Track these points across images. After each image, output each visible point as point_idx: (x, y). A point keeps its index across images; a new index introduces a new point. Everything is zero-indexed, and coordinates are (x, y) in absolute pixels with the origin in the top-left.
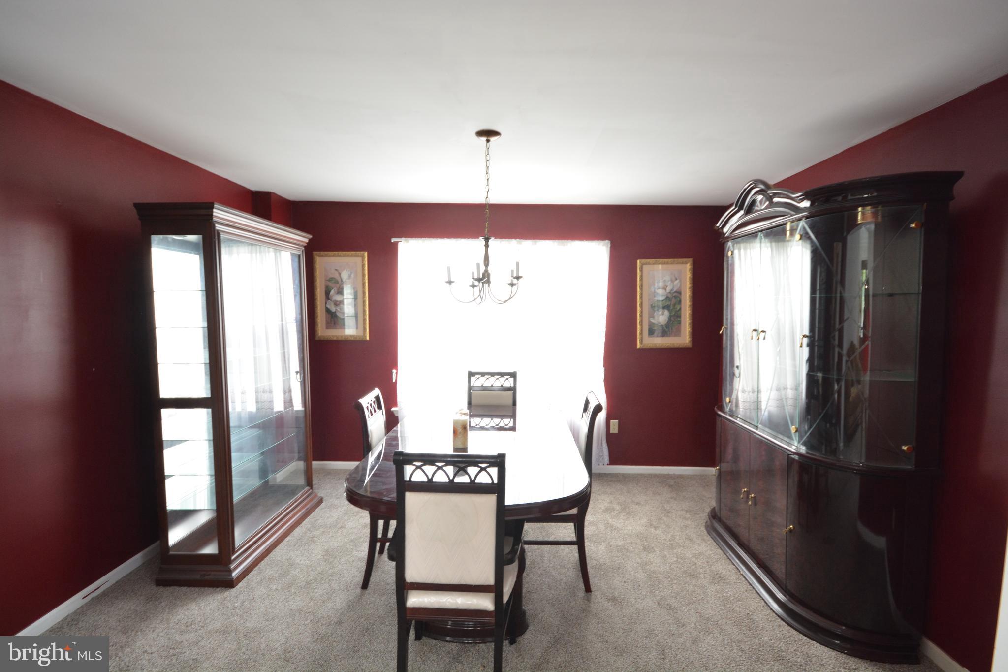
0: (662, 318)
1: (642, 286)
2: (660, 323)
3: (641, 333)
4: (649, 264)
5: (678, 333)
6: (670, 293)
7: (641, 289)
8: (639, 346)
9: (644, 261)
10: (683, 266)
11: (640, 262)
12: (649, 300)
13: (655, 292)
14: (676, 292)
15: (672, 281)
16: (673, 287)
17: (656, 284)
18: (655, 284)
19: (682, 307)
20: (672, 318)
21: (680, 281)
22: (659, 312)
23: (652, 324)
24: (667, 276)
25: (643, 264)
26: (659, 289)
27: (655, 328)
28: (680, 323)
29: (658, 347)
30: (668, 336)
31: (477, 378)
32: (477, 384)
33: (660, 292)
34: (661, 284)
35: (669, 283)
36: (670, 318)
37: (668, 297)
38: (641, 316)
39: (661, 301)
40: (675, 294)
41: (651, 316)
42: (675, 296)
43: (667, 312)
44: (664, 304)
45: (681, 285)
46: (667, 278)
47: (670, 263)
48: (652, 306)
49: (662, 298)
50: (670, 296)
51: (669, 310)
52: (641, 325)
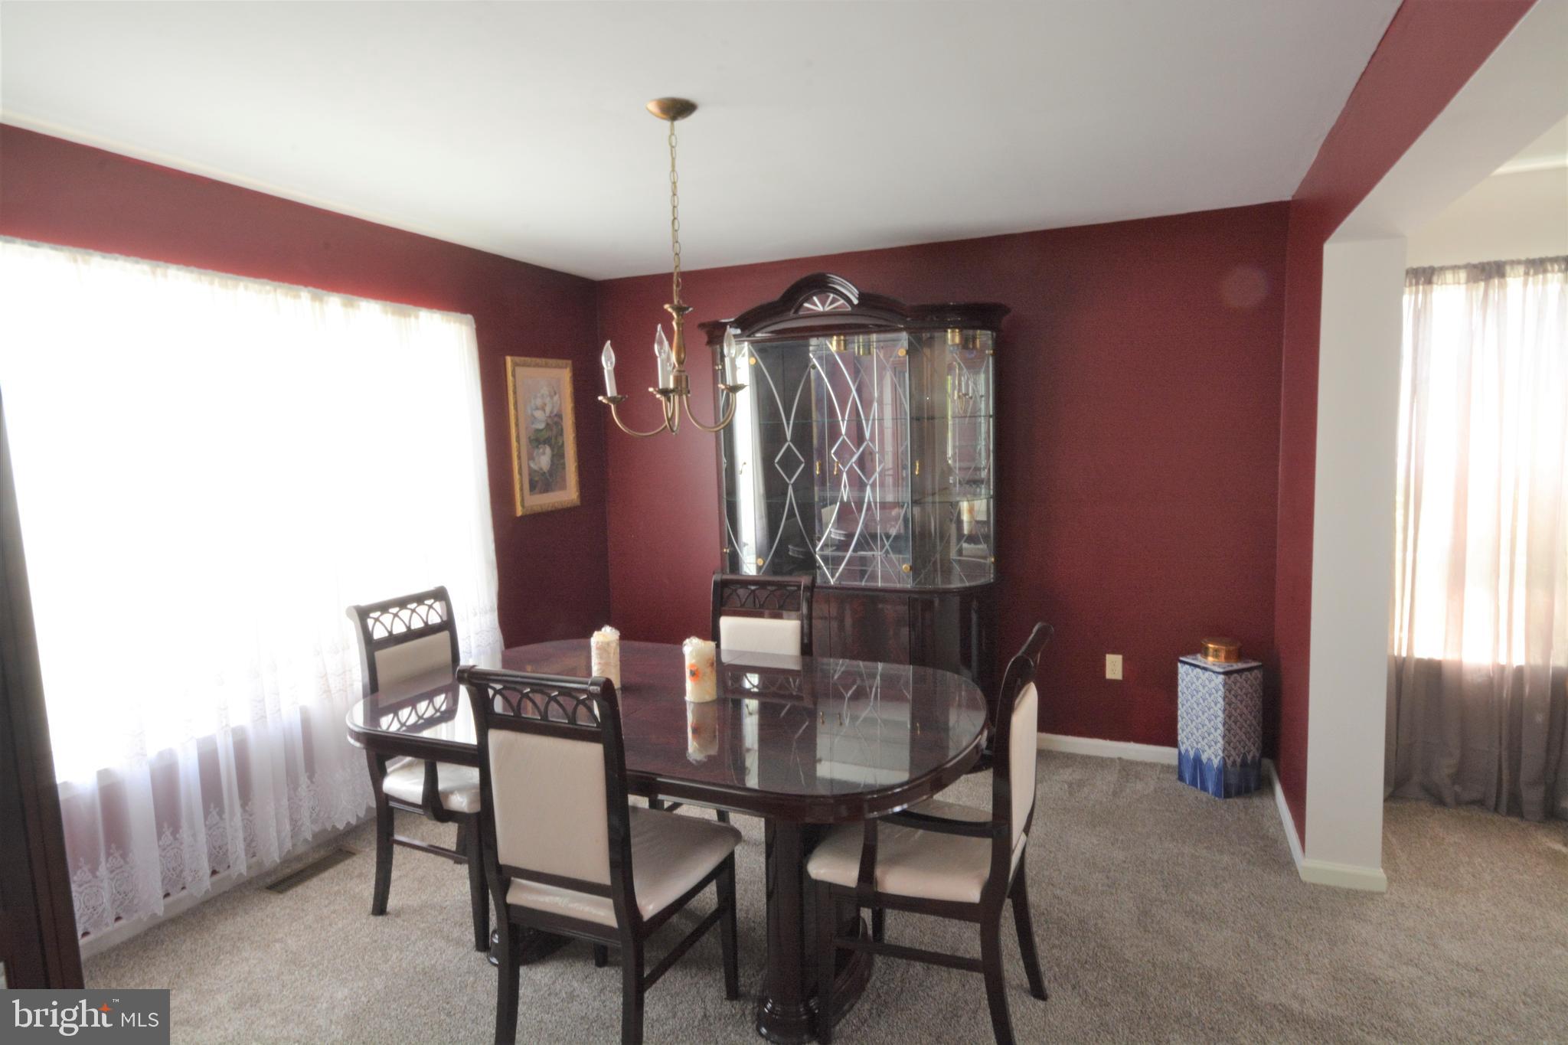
0: (544, 460)
1: (516, 403)
2: (541, 469)
3: (522, 489)
4: (524, 365)
5: (563, 487)
6: (550, 417)
7: (516, 409)
8: (519, 512)
9: (518, 359)
10: (563, 371)
11: (512, 361)
12: (527, 428)
13: (533, 416)
14: (556, 415)
15: (551, 397)
16: (553, 407)
17: (533, 402)
18: (531, 402)
19: (565, 440)
20: (555, 460)
21: (560, 397)
22: (539, 449)
23: (532, 472)
24: (545, 388)
25: (515, 365)
26: (537, 409)
27: (536, 479)
28: (564, 468)
29: (544, 510)
30: (552, 490)
31: (377, 620)
32: (379, 633)
33: (539, 414)
34: (539, 402)
35: (548, 400)
36: (552, 461)
37: (548, 424)
38: (519, 458)
39: (541, 430)
40: (556, 419)
41: (531, 458)
42: (555, 422)
43: (548, 450)
44: (545, 435)
45: (561, 404)
46: (545, 391)
47: (547, 366)
48: (530, 441)
49: (541, 426)
50: (550, 421)
51: (550, 446)
52: (520, 473)
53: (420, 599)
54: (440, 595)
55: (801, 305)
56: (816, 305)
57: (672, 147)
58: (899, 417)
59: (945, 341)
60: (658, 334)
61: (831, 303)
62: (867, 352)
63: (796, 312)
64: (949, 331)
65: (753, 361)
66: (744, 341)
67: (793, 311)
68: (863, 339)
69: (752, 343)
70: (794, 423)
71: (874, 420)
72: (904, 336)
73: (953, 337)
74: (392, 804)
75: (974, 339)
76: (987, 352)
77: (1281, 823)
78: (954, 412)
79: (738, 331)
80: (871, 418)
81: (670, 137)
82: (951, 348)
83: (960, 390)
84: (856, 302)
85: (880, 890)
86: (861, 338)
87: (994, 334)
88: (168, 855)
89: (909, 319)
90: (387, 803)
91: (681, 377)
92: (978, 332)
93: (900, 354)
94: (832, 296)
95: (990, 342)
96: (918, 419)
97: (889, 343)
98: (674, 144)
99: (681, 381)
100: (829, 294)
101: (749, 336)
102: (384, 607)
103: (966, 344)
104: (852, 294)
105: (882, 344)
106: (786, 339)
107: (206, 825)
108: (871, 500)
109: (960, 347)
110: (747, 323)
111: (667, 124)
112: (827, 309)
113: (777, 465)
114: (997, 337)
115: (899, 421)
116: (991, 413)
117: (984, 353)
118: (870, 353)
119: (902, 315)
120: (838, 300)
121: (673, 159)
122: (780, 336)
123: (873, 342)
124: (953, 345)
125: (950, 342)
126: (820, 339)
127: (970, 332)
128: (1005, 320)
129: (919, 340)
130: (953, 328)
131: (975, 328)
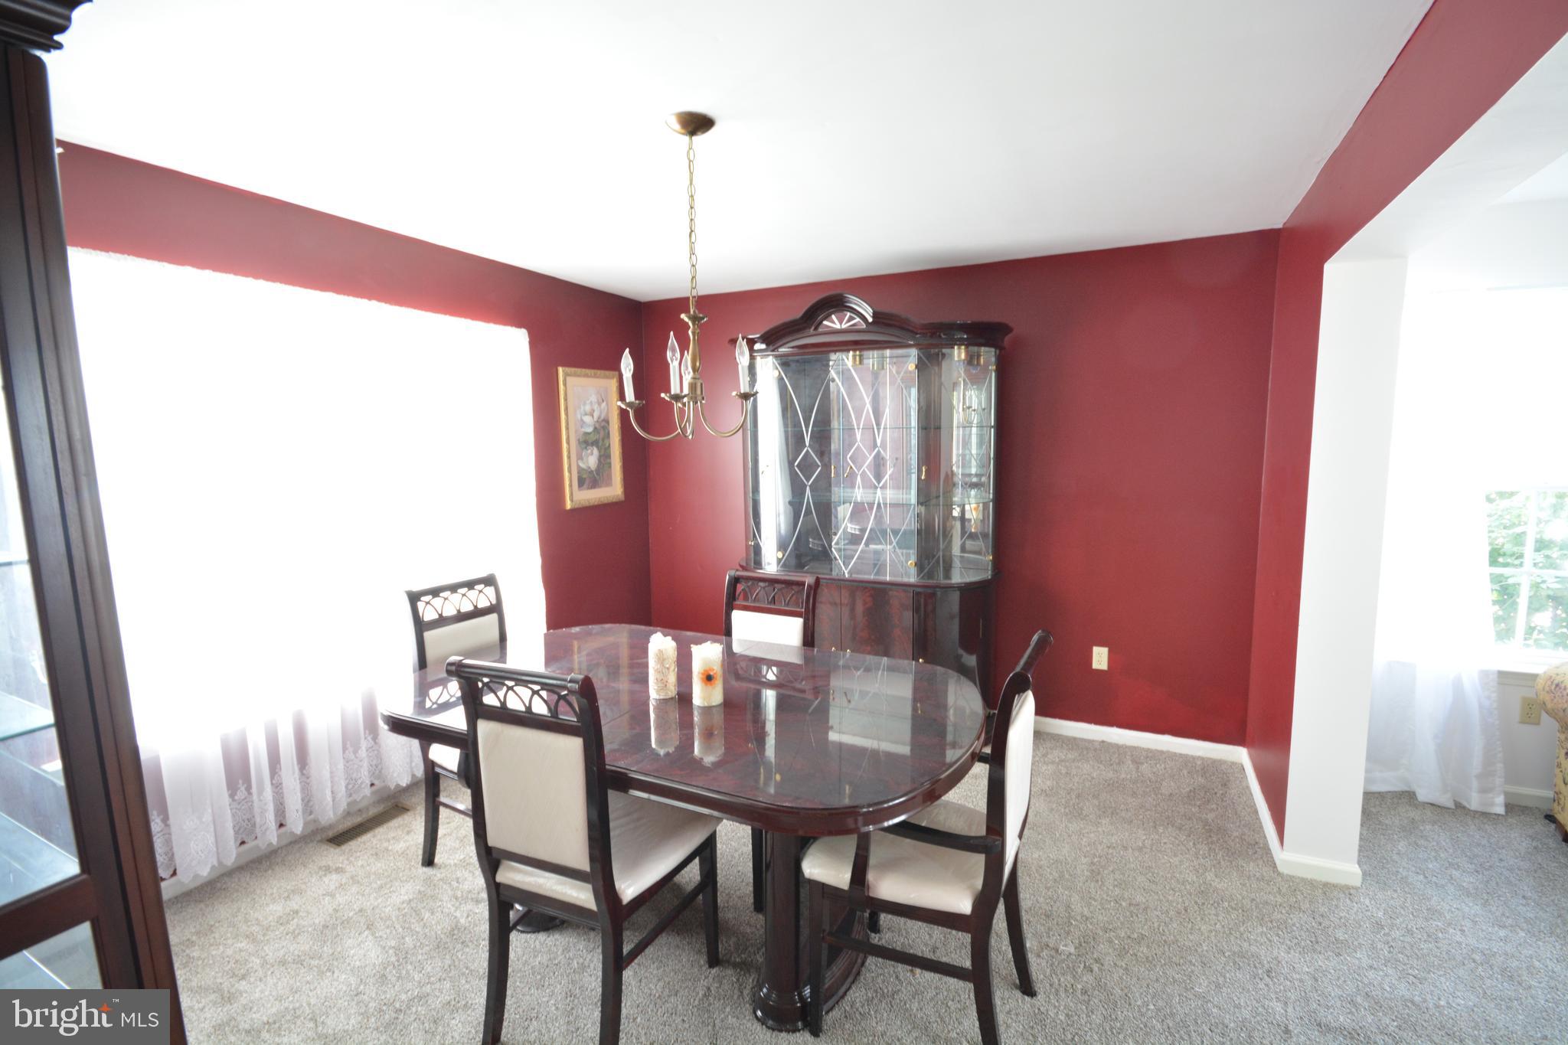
0: (592, 460)
1: (566, 409)
2: (589, 468)
3: (571, 486)
4: (576, 375)
5: (608, 482)
6: (598, 421)
7: (567, 414)
8: (569, 506)
9: (568, 370)
10: (608, 381)
11: (563, 371)
12: (576, 431)
13: (582, 420)
14: (604, 420)
15: (599, 404)
16: (601, 413)
17: (582, 407)
18: (580, 408)
19: (611, 443)
20: (602, 460)
21: (607, 404)
22: (587, 450)
23: (580, 470)
24: (593, 396)
25: (566, 375)
26: (586, 414)
27: (584, 476)
28: (610, 467)
29: (591, 504)
30: (600, 487)
31: (428, 603)
32: (429, 615)
33: (587, 419)
34: (588, 408)
35: (596, 407)
36: (599, 460)
37: (595, 428)
38: (569, 457)
39: (589, 434)
40: (603, 424)
41: (580, 457)
42: (603, 426)
43: (596, 451)
44: (593, 438)
45: (608, 409)
46: (594, 398)
47: (595, 376)
48: (579, 442)
49: (590, 430)
50: (597, 426)
51: (598, 447)
52: (570, 471)
53: (470, 585)
54: (489, 581)
55: (821, 322)
56: (835, 323)
57: (690, 161)
58: (904, 426)
59: (951, 356)
60: (670, 341)
61: (849, 321)
62: (880, 367)
63: (816, 329)
64: (956, 347)
65: (776, 373)
66: (768, 355)
67: (813, 328)
68: (878, 354)
69: (776, 357)
70: (812, 431)
71: (885, 428)
72: (914, 352)
73: (959, 354)
74: (438, 770)
75: (979, 356)
76: (990, 368)
77: (1256, 812)
78: (959, 423)
79: (763, 346)
80: (882, 427)
81: (688, 152)
82: (957, 364)
83: (964, 403)
84: (870, 320)
85: (871, 895)
86: (876, 353)
87: (998, 352)
88: (243, 807)
89: (918, 336)
90: (433, 768)
91: (695, 384)
92: (983, 349)
93: (910, 369)
94: (848, 314)
95: (993, 359)
96: (926, 429)
97: (901, 359)
98: (692, 159)
99: (696, 388)
100: (845, 312)
101: (773, 351)
102: (435, 592)
103: (971, 360)
104: (868, 313)
105: (895, 360)
106: (808, 354)
107: (272, 784)
108: (881, 501)
109: (966, 362)
110: (772, 338)
111: (686, 138)
112: (844, 326)
113: (796, 468)
114: (999, 354)
115: (904, 430)
116: (993, 424)
117: (988, 369)
118: (883, 368)
119: (912, 332)
120: (854, 319)
121: (691, 173)
122: (802, 351)
123: (887, 358)
124: (959, 361)
125: (956, 359)
126: (837, 354)
127: (975, 349)
128: (1007, 339)
129: (929, 357)
130: (960, 345)
131: (980, 345)
